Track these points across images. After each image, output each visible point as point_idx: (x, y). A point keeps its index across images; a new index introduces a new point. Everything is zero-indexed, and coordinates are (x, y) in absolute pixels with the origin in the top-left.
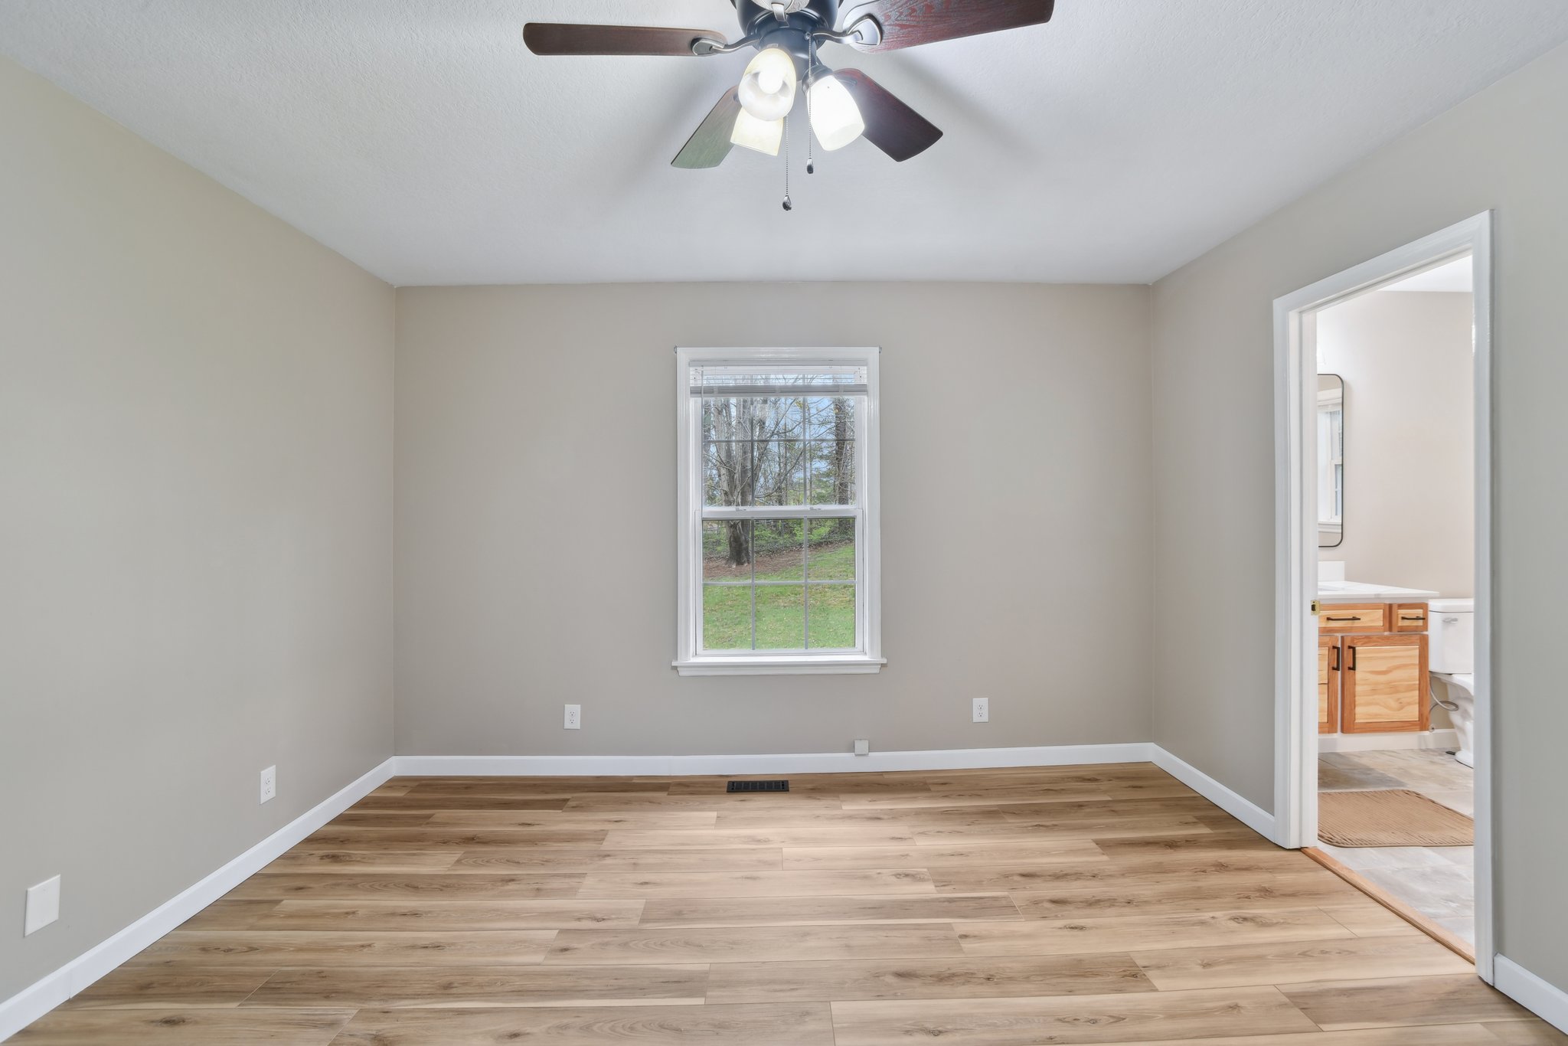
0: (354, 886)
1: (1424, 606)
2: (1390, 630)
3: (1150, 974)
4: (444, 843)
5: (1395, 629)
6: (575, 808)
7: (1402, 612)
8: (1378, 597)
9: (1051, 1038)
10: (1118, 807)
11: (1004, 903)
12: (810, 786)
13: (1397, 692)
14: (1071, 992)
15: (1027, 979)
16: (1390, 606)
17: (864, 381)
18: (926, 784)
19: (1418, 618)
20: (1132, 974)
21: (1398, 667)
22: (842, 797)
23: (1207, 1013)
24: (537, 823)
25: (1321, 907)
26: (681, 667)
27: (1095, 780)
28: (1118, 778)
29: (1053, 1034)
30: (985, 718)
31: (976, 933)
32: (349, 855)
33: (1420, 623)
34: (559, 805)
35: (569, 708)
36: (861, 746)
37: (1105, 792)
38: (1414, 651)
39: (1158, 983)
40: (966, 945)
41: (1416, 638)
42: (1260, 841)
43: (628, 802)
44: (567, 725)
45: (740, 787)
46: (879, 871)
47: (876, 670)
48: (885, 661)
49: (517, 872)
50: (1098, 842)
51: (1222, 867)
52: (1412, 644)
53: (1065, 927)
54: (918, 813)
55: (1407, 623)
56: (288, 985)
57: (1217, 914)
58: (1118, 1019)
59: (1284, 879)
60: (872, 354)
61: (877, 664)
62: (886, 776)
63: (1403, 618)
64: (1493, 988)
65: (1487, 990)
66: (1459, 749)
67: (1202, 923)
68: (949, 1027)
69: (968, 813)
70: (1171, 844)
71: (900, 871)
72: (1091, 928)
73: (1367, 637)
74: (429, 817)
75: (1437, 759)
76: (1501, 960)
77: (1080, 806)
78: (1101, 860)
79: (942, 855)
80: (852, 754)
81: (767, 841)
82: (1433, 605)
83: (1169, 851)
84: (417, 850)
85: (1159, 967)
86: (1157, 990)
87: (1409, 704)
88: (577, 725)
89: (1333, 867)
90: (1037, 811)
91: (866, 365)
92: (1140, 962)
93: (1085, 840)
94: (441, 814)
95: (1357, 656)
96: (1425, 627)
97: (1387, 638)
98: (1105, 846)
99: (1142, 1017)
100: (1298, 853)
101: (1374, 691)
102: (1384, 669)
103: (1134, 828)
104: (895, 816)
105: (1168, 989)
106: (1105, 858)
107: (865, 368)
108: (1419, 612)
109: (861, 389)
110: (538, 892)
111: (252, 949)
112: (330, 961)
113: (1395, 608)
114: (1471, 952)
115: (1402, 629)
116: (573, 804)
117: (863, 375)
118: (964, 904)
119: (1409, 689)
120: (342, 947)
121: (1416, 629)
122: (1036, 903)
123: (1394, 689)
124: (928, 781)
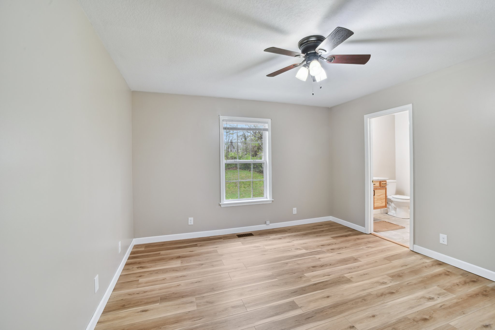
0: (157, 273)
1: (386, 181)
2: (380, 187)
3: (359, 259)
4: (172, 259)
5: (381, 186)
6: (201, 246)
7: (382, 183)
8: (378, 180)
9: (350, 272)
10: (331, 230)
11: (322, 251)
12: (258, 234)
13: (381, 200)
14: (347, 264)
15: (337, 263)
16: (380, 181)
17: (267, 128)
18: (285, 230)
19: (385, 184)
20: (355, 260)
21: (382, 195)
22: (268, 235)
23: (372, 263)
24: (194, 251)
25: (380, 243)
26: (222, 205)
27: (322, 225)
28: (326, 224)
29: (350, 271)
30: (296, 213)
31: (321, 257)
32: (146, 266)
33: (385, 185)
34: (196, 245)
35: (190, 219)
36: (268, 222)
37: (326, 227)
38: (384, 191)
39: (361, 260)
40: (321, 260)
41: (384, 188)
42: (362, 233)
43: (214, 243)
44: (189, 224)
45: (240, 236)
46: (291, 249)
47: (271, 202)
48: (273, 200)
49: (202, 262)
50: (332, 237)
51: (358, 239)
52: (384, 189)
53: (337, 254)
54: (289, 236)
55: (383, 185)
56: (167, 297)
57: (363, 247)
58: (358, 267)
59: (371, 239)
60: (269, 121)
61: (271, 201)
62: (275, 230)
63: (382, 184)
64: (413, 251)
65: (412, 252)
66: (388, 212)
67: (362, 249)
68: (330, 274)
69: (300, 235)
70: (346, 236)
71: (295, 248)
72: (342, 253)
73: (376, 188)
74: (160, 253)
75: (385, 215)
76: (415, 245)
77: (323, 231)
78: (334, 241)
79: (302, 244)
80: (266, 225)
81: (259, 247)
82: (387, 181)
83: (347, 237)
84: (166, 262)
85: (359, 258)
86: (361, 261)
87: (383, 202)
88: (192, 223)
89: (378, 236)
90: (314, 233)
91: (268, 123)
92: (356, 257)
93: (328, 237)
94: (162, 252)
95: (375, 192)
96: (386, 186)
97: (380, 188)
98: (334, 238)
99: (362, 266)
100: (370, 234)
101: (378, 200)
102: (379, 195)
103: (336, 234)
104: (285, 238)
105: (363, 261)
106: (335, 240)
107: (267, 124)
108: (385, 183)
109: (266, 130)
110: (213, 266)
111: (145, 292)
112: (173, 290)
113: (381, 182)
114: (409, 247)
115: (382, 186)
116: (200, 245)
117: (267, 126)
118: (314, 252)
119: (383, 199)
120: (172, 287)
121: (385, 186)
122: (328, 250)
123: (381, 199)
124: (286, 229)
